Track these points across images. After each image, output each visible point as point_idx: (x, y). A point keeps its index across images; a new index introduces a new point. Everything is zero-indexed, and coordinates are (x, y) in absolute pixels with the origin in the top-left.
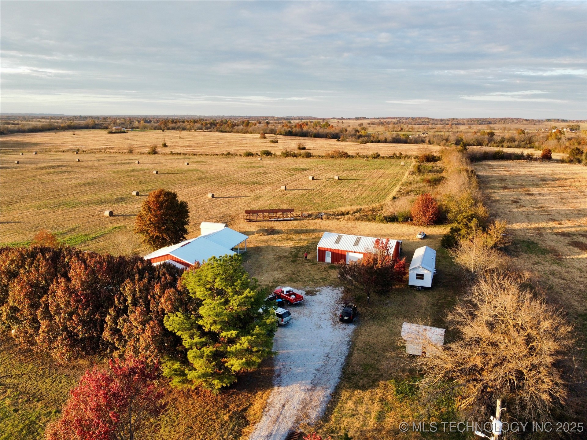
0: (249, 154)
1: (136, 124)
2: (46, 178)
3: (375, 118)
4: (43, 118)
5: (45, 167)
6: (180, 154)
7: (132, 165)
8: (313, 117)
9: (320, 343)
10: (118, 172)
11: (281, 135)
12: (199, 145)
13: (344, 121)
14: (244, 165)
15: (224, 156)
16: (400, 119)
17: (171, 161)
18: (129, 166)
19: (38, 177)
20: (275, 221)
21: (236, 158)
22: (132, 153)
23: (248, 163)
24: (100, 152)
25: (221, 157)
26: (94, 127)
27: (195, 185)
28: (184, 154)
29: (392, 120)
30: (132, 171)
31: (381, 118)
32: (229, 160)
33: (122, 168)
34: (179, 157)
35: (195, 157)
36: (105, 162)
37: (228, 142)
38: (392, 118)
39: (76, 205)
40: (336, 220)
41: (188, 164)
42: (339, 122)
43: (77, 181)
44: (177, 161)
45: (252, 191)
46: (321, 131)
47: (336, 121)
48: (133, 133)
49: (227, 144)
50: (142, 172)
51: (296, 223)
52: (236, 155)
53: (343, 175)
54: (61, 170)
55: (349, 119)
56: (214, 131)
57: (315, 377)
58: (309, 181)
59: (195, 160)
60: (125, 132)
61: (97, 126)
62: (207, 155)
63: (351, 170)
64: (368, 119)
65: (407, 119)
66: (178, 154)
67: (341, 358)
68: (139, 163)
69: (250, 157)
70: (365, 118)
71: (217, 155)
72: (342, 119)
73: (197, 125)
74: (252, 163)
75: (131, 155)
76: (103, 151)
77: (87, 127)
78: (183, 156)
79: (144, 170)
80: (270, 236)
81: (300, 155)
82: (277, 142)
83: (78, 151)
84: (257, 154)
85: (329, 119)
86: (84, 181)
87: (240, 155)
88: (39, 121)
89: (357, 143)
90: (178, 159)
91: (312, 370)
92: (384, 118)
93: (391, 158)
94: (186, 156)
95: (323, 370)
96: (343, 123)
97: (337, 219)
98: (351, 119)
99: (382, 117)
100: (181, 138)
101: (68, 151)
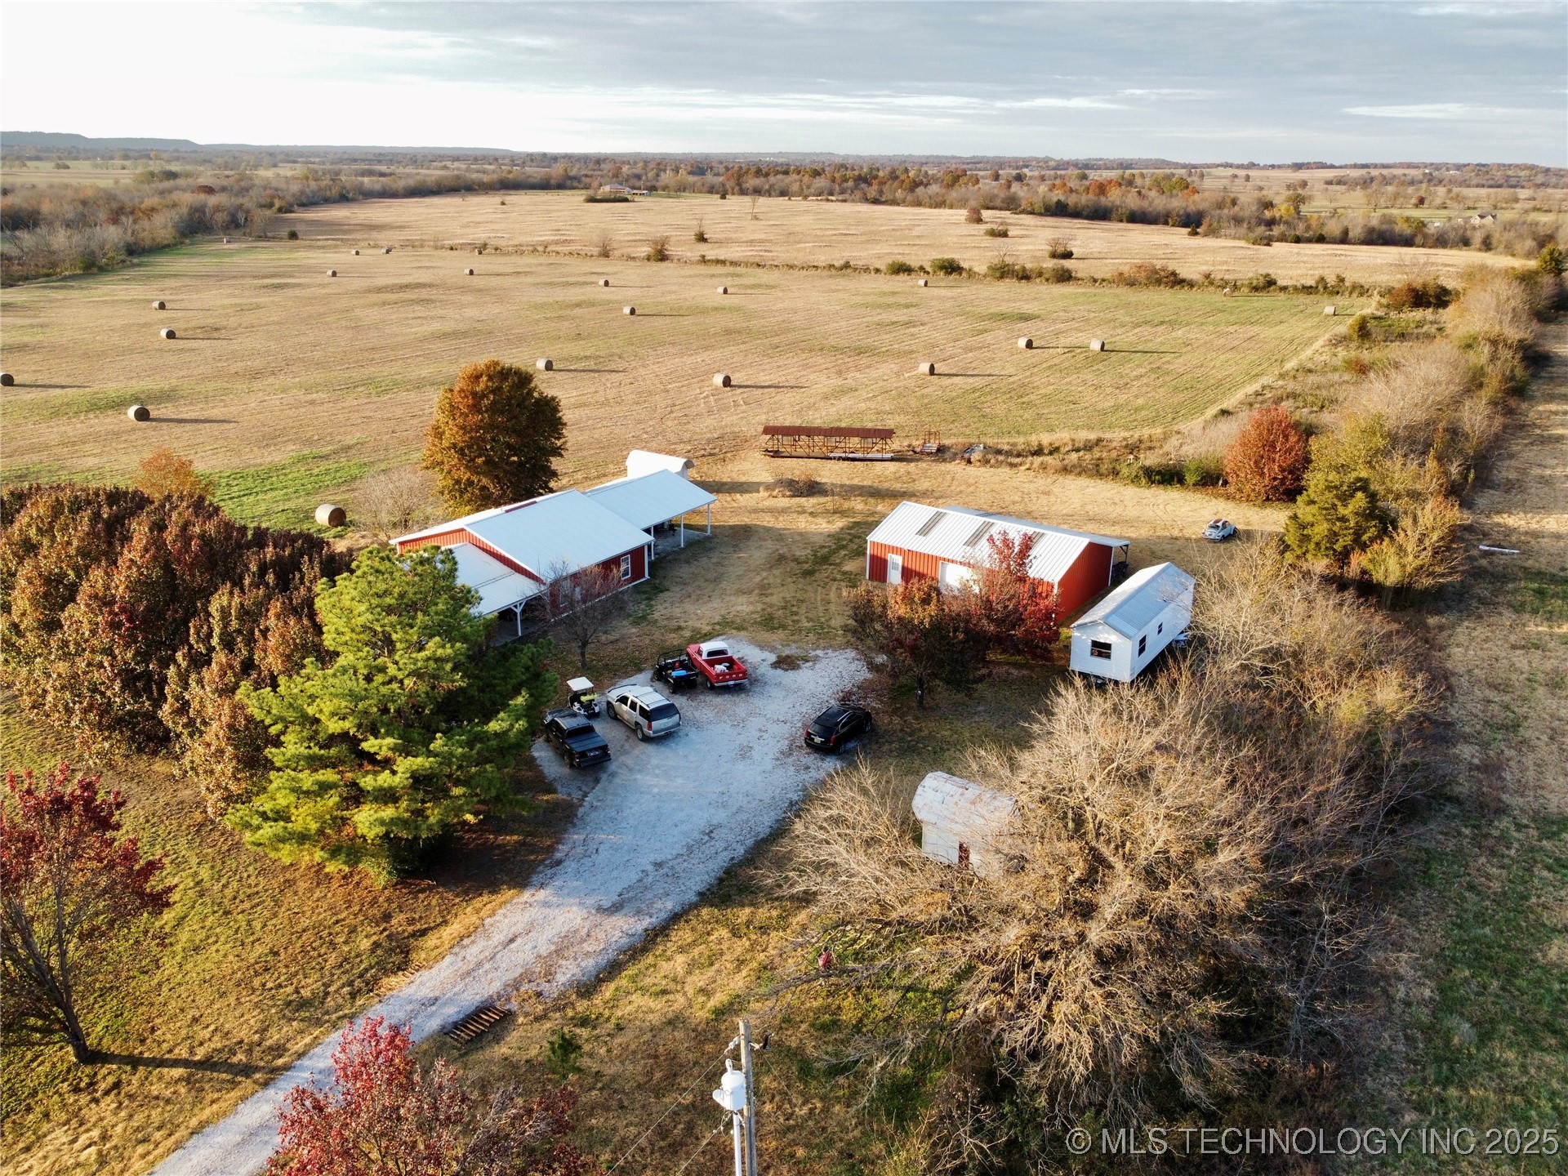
0: (901, 269)
1: (667, 177)
2: (374, 315)
3: (1355, 166)
4: (456, 159)
5: (386, 287)
6: (723, 262)
7: (589, 289)
8: (1163, 161)
9: (714, 797)
10: (543, 306)
11: (1032, 213)
12: (792, 238)
13: (1251, 173)
14: (870, 299)
15: (833, 272)
16: (1438, 167)
17: (690, 281)
18: (578, 290)
19: (358, 312)
20: (840, 458)
21: (865, 276)
22: (607, 256)
23: (884, 294)
24: (535, 250)
25: (826, 273)
26: (564, 184)
27: (706, 348)
28: (734, 263)
29: (1407, 171)
30: (578, 305)
31: (1376, 166)
32: (842, 283)
33: (560, 295)
34: (719, 269)
35: (759, 271)
36: (530, 279)
37: (871, 233)
38: (1409, 166)
39: (395, 385)
40: (1007, 469)
41: (725, 292)
42: (1235, 176)
43: (436, 326)
44: (707, 281)
45: (840, 373)
46: (1158, 202)
47: (1230, 172)
48: (646, 202)
49: (864, 238)
50: (600, 308)
51: (892, 467)
52: (867, 270)
53: (1125, 338)
54: (414, 297)
55: (1273, 167)
56: (853, 201)
57: (640, 881)
58: (1014, 351)
59: (751, 281)
60: (626, 200)
61: (569, 182)
62: (791, 267)
63: (1162, 323)
64: (1332, 167)
65: (1458, 167)
66: (719, 262)
67: (742, 843)
68: (607, 284)
69: (903, 277)
70: (1322, 166)
71: (816, 267)
72: (1252, 166)
73: (821, 183)
74: (894, 293)
75: (604, 261)
76: (540, 249)
77: (545, 185)
78: (731, 269)
79: (609, 302)
80: (797, 499)
81: (1040, 274)
82: (1004, 234)
83: (482, 249)
84: (922, 268)
85: (1209, 166)
86: (448, 326)
87: (877, 271)
88: (445, 168)
89: (1242, 243)
90: (713, 276)
91: (646, 863)
92: (1384, 166)
93: (1308, 290)
94: (738, 270)
95: (672, 868)
96: (1248, 178)
97: (1012, 465)
98: (1279, 167)
99: (1378, 161)
100: (756, 218)
101: (463, 246)
